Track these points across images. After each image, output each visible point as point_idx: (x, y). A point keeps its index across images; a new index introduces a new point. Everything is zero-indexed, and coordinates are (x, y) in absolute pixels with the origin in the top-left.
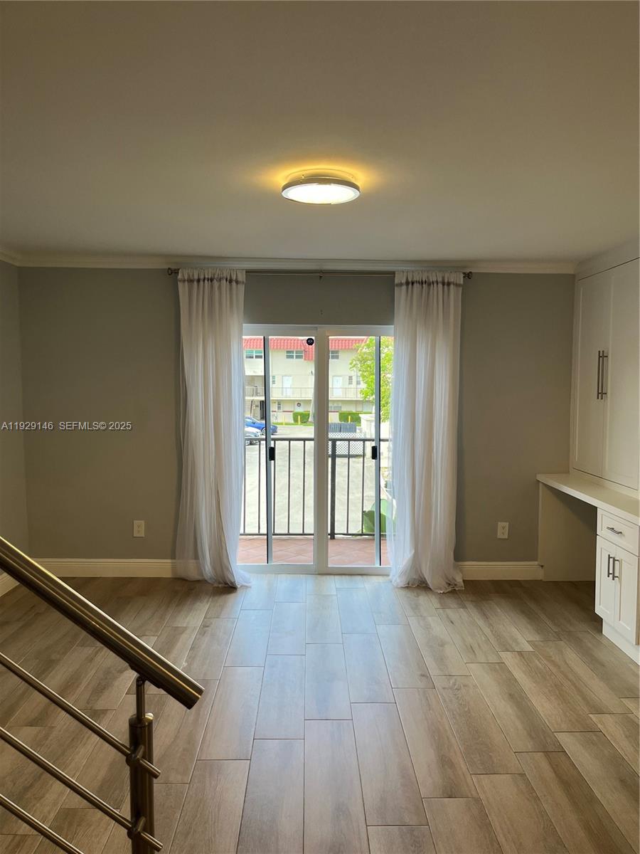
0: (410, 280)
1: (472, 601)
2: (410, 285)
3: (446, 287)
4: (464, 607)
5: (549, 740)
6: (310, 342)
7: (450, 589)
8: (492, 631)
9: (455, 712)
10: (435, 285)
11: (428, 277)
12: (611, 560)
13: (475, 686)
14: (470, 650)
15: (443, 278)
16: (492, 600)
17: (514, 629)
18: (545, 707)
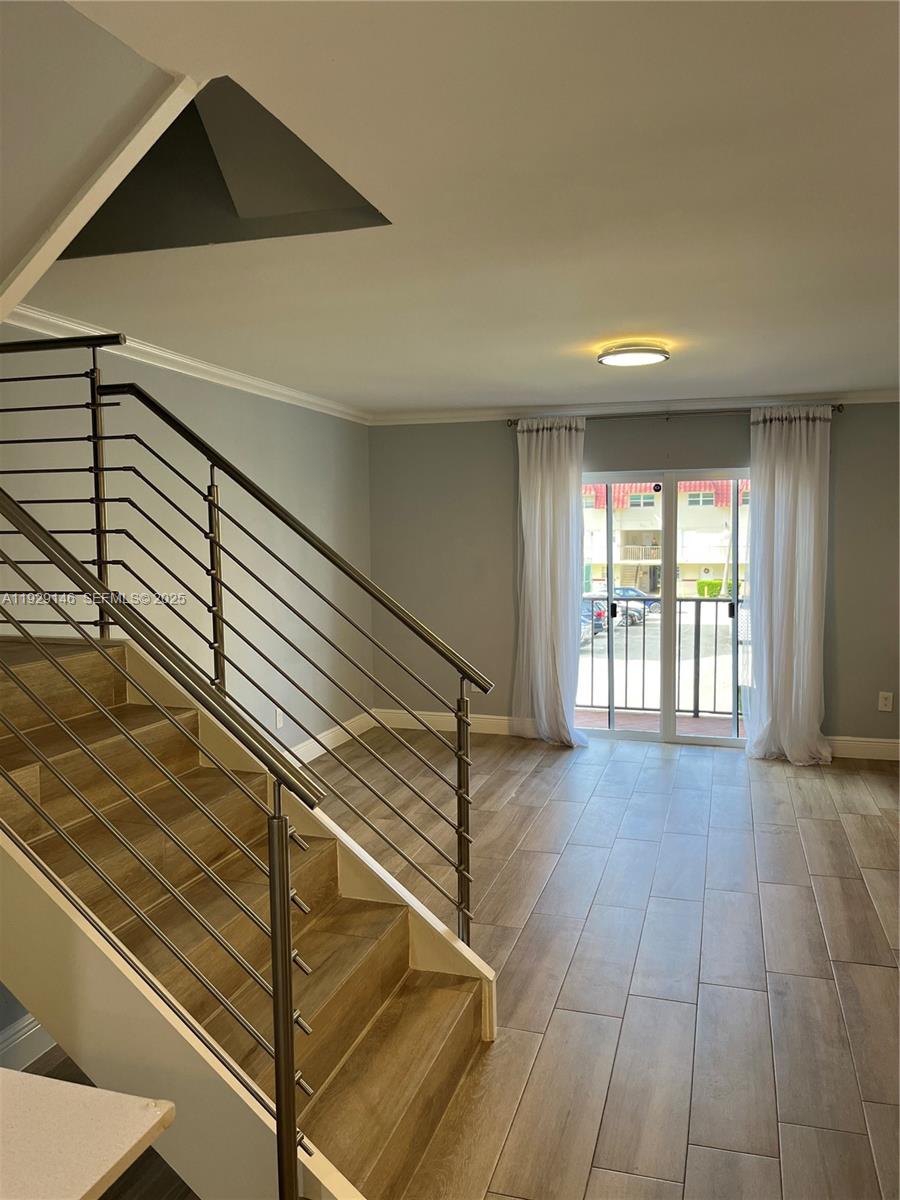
0: (768, 417)
1: (833, 774)
2: (768, 423)
3: (811, 422)
4: (822, 778)
5: (851, 871)
6: (657, 489)
7: (813, 763)
8: (842, 798)
10: (798, 421)
11: (789, 413)
13: (796, 833)
14: (809, 809)
15: (808, 414)
17: (869, 799)
18: (863, 852)
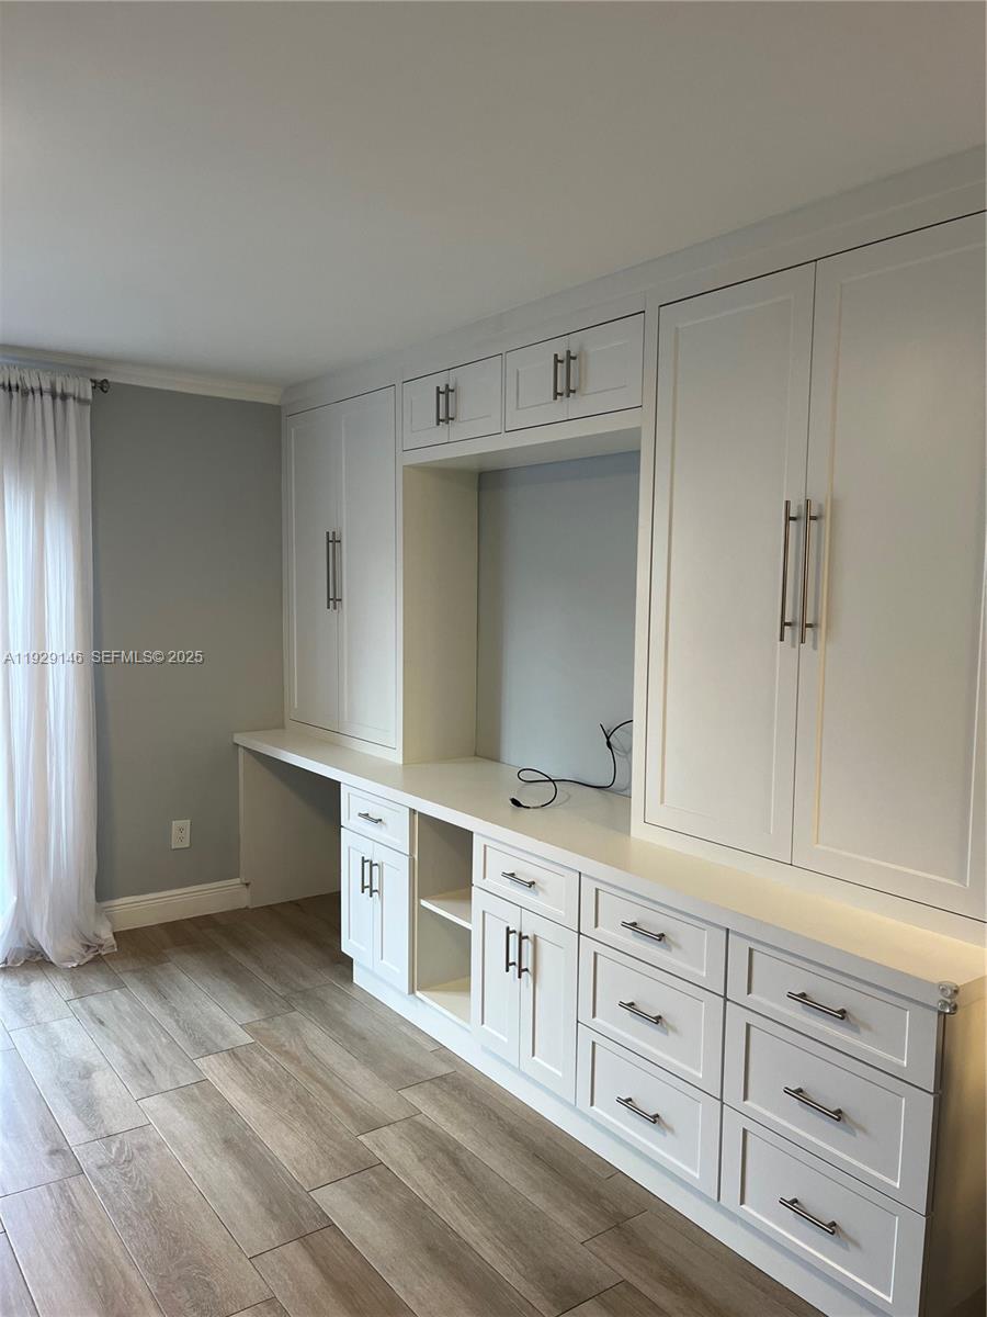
1: (134, 971)
3: (58, 401)
4: (121, 985)
5: (303, 1210)
7: (91, 956)
8: (177, 1021)
9: (129, 1213)
10: (38, 395)
11: (21, 379)
12: (367, 865)
13: (160, 1144)
14: (143, 1071)
15: (53, 384)
16: (170, 961)
17: (215, 1009)
18: (286, 1144)
